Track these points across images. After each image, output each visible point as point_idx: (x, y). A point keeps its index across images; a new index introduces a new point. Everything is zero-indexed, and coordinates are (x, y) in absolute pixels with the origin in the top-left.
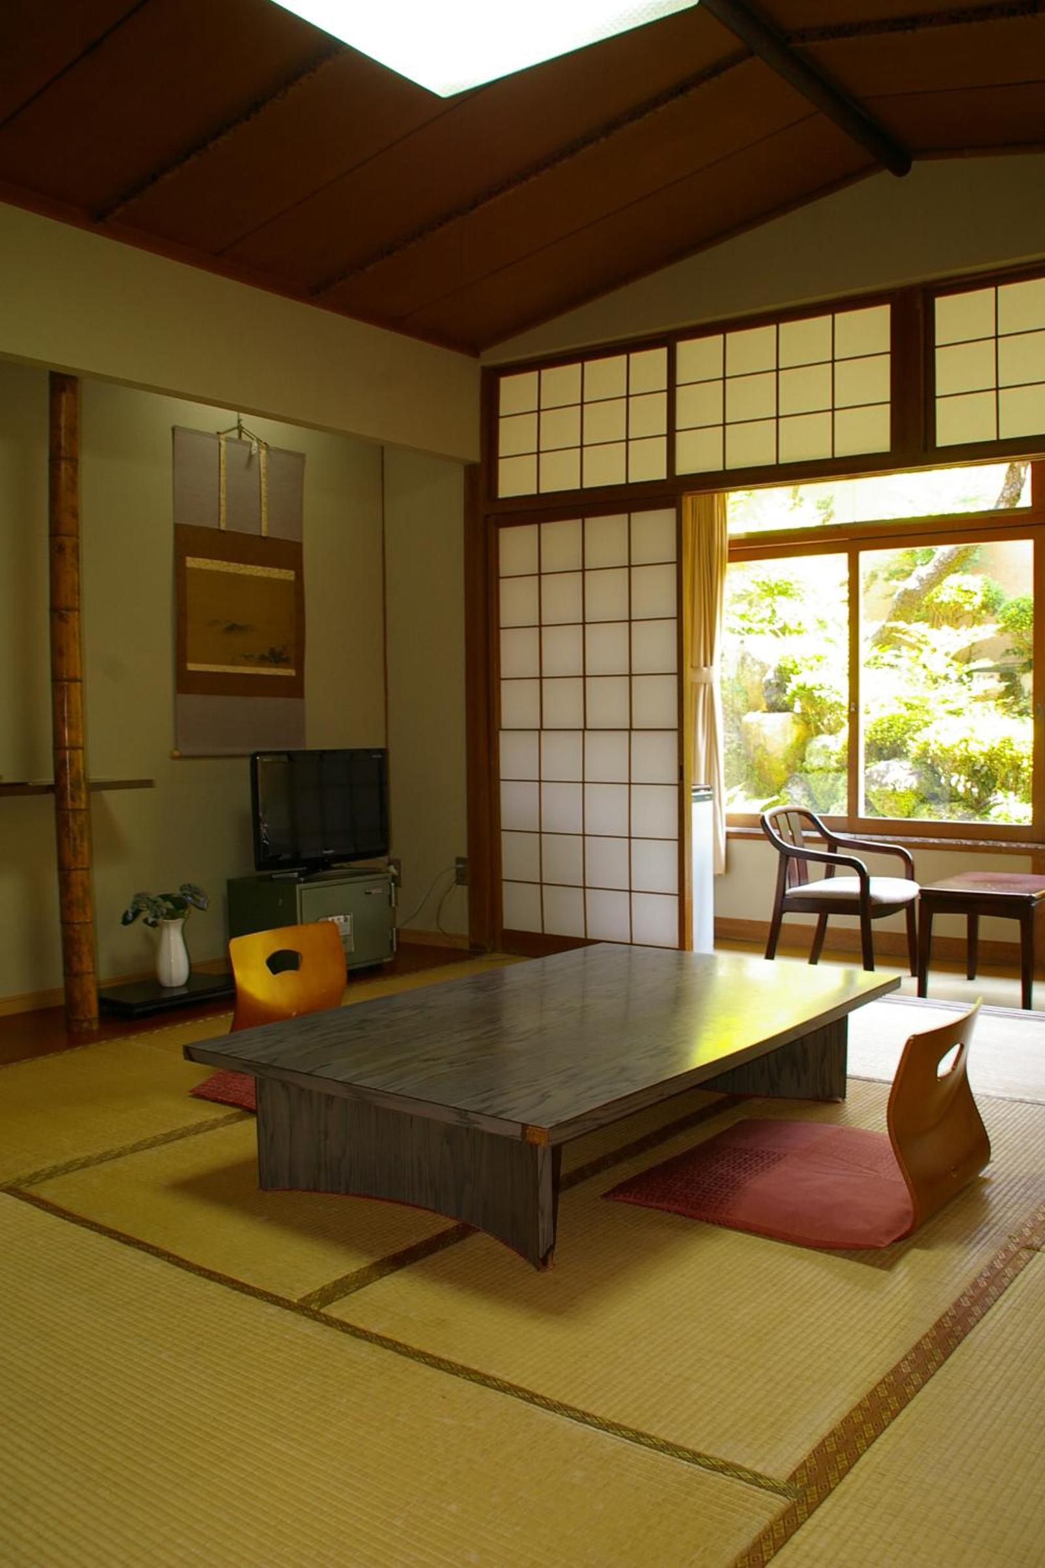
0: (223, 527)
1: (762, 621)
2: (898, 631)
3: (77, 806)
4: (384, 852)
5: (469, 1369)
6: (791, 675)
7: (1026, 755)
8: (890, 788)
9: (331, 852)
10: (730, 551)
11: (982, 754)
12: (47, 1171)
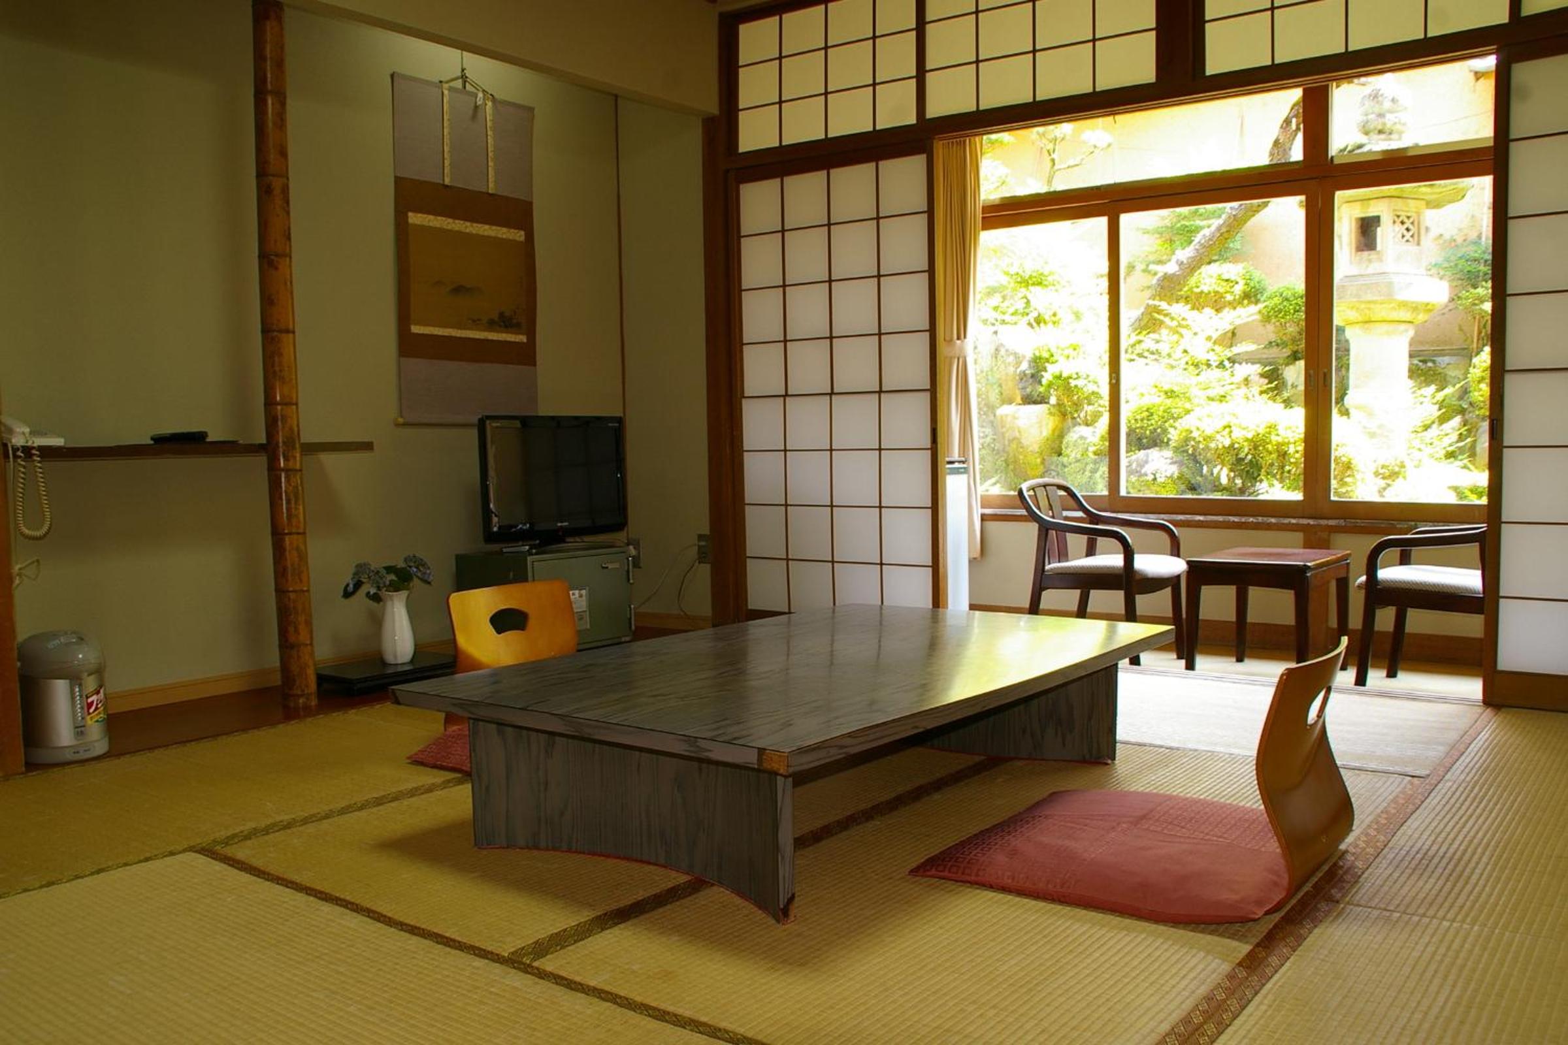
0: (447, 181)
1: (1015, 313)
2: (1159, 312)
3: (291, 464)
4: (621, 526)
5: (697, 1022)
6: (1047, 364)
7: (1292, 440)
8: (1151, 477)
9: (566, 524)
10: (983, 218)
11: (1247, 440)
12: (246, 833)
